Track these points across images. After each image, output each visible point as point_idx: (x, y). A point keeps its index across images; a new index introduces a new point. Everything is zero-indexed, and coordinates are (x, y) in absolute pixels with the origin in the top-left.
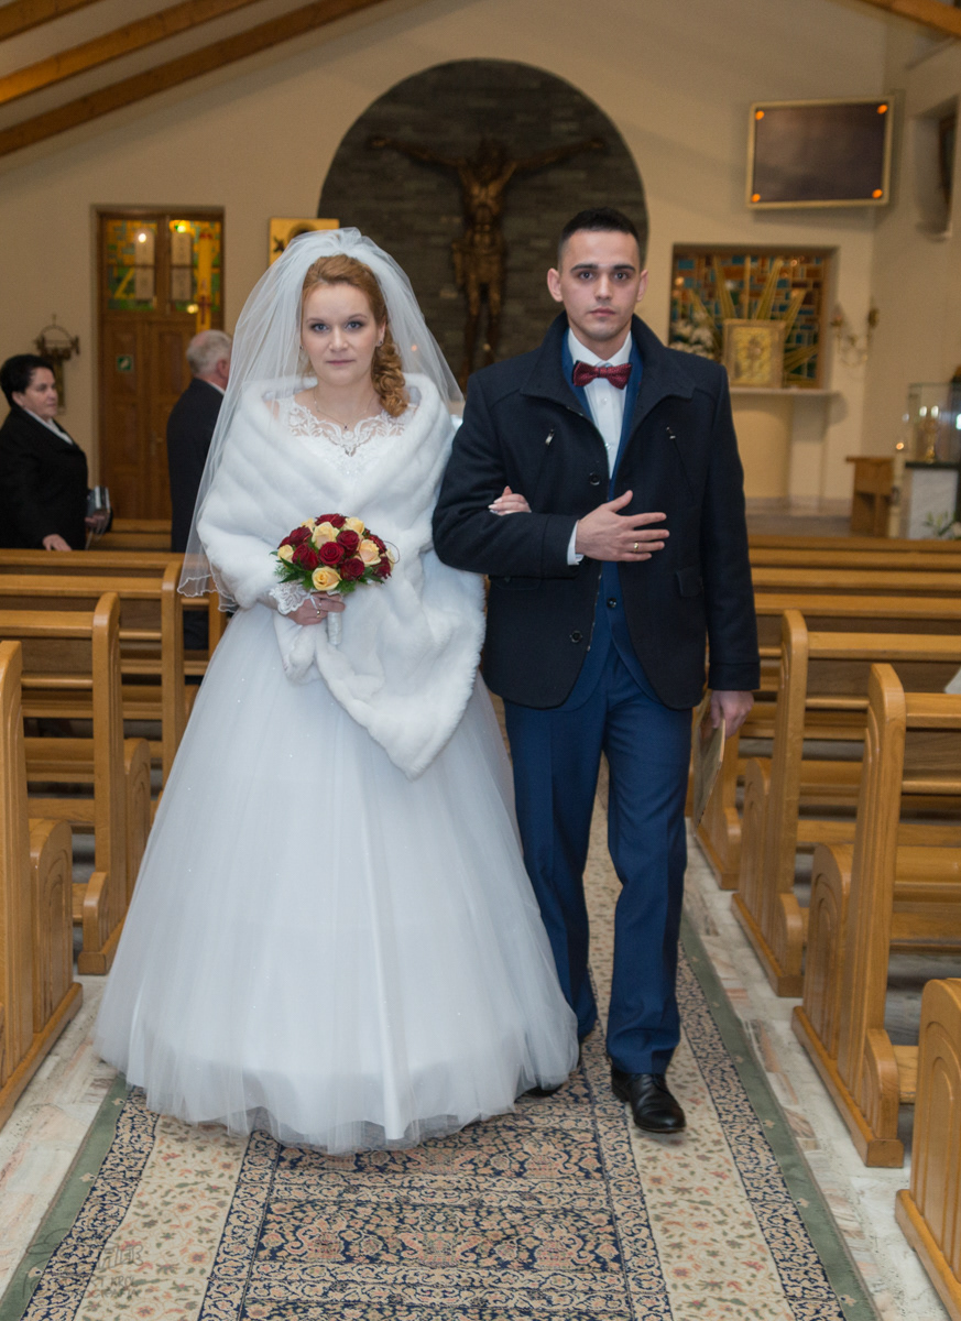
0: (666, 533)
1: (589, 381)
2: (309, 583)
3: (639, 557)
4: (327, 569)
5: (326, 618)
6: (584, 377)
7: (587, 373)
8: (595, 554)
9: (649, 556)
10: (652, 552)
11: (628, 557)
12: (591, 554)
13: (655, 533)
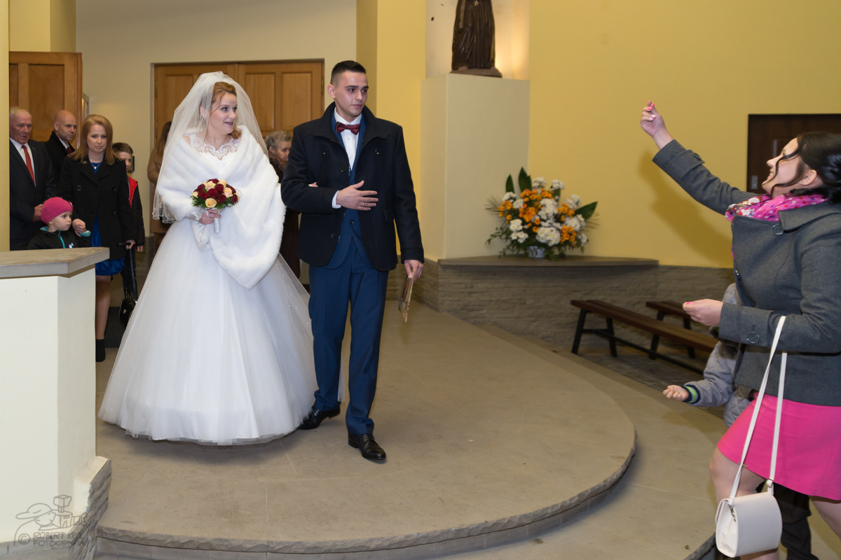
0: (377, 200)
1: (343, 130)
2: (204, 206)
3: (365, 209)
4: (211, 199)
5: (213, 221)
6: (340, 128)
7: (342, 127)
8: (346, 205)
9: (370, 209)
10: (371, 207)
11: (360, 208)
12: (344, 205)
13: (372, 199)
